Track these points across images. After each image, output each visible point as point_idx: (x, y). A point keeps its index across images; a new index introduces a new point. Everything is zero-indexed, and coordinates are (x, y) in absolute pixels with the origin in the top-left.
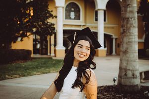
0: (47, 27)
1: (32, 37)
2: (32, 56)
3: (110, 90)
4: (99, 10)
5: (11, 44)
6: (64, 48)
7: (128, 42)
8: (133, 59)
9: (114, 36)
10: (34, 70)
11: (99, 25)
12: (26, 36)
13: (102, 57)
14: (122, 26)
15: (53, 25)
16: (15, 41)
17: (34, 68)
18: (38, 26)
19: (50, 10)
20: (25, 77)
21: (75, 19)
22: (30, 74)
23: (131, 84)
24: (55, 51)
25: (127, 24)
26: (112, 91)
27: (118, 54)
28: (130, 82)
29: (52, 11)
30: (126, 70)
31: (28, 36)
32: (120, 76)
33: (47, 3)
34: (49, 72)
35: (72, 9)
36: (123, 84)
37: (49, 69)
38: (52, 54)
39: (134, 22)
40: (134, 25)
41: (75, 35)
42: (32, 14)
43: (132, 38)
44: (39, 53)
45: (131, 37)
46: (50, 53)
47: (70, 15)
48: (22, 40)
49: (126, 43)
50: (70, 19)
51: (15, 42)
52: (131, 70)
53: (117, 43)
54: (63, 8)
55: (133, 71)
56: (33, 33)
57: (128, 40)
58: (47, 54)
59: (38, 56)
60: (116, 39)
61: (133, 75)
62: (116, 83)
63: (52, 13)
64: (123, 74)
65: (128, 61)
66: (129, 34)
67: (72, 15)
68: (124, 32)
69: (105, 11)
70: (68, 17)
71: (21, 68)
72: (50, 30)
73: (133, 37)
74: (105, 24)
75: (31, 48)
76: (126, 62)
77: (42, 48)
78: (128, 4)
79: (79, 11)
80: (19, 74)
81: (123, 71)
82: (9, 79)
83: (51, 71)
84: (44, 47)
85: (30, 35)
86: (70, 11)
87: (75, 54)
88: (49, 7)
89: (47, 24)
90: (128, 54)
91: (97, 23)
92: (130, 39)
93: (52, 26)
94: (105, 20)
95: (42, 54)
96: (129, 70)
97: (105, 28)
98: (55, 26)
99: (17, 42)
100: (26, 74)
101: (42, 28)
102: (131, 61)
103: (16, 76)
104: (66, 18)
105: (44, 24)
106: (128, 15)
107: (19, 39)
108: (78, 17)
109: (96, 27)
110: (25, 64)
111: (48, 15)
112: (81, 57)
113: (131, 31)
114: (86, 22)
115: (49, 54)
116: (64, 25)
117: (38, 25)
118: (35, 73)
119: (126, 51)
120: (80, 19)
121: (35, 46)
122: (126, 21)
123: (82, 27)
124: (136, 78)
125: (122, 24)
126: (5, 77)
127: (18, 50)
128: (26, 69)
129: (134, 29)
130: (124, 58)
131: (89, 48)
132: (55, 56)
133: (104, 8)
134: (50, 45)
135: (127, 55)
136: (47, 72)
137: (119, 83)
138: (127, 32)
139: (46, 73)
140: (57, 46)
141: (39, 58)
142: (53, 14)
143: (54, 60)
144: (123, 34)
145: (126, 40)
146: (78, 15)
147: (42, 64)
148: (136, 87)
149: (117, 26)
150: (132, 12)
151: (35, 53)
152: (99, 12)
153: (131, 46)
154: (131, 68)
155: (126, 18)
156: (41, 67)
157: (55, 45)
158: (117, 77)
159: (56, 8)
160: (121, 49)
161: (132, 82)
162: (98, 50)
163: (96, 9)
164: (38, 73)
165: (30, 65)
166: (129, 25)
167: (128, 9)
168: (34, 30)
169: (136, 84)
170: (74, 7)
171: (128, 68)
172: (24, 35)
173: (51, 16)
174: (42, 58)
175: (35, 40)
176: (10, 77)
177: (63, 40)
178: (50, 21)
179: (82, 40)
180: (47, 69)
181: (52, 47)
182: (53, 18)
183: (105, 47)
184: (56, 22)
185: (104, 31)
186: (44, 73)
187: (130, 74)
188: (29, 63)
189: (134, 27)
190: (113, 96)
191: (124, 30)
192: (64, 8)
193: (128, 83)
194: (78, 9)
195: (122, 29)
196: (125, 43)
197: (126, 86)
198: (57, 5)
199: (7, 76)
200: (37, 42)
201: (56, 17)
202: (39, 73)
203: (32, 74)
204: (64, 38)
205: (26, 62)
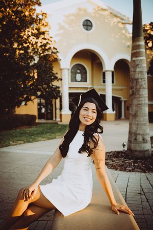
0: (52, 91)
1: (37, 101)
2: (37, 121)
3: (120, 155)
4: (106, 71)
5: (15, 109)
6: (70, 113)
7: (138, 104)
8: (144, 123)
9: (123, 99)
10: (39, 136)
11: (106, 87)
12: (30, 100)
13: (111, 121)
14: (131, 88)
15: (59, 88)
16: (19, 105)
17: (40, 134)
18: (42, 90)
19: (54, 72)
20: (30, 143)
21: (81, 81)
22: (35, 140)
23: (142, 149)
24: (61, 115)
25: (136, 85)
26: (122, 156)
27: (127, 118)
28: (141, 147)
29: (57, 73)
30: (136, 134)
31: (32, 100)
32: (130, 141)
33: (51, 64)
34: (55, 138)
35: (79, 71)
36: (133, 149)
37: (55, 134)
38: (58, 119)
39: (143, 83)
40: (144, 86)
41: (80, 97)
42: (36, 77)
43: (142, 101)
44: (44, 118)
45: (141, 99)
46: (56, 118)
47: (76, 77)
48: (26, 104)
49: (136, 106)
50: (76, 81)
51: (19, 107)
52: (142, 135)
53: (126, 105)
54: (68, 69)
55: (144, 135)
56: (37, 97)
57: (138, 103)
58: (52, 119)
59: (43, 121)
60: (125, 102)
61: (144, 140)
62: (126, 148)
63: (57, 75)
64: (133, 139)
65: (138, 124)
66: (138, 96)
67: (79, 77)
68: (133, 94)
69: (113, 72)
70: (74, 79)
71: (25, 133)
72: (55, 93)
73: (143, 99)
74: (113, 86)
75: (35, 113)
76: (136, 126)
77: (48, 112)
78: (137, 64)
79: (86, 72)
80: (23, 141)
81: (133, 135)
82: (13, 145)
83: (57, 137)
84: (49, 111)
85: (34, 99)
86: (76, 73)
87: (81, 118)
88: (54, 69)
89: (52, 87)
90: (137, 117)
91: (105, 86)
92: (139, 101)
93: (57, 89)
94: (113, 82)
95: (47, 119)
96: (139, 134)
97: (113, 90)
98: (60, 89)
99: (21, 107)
100: (31, 140)
101: (46, 92)
102: (141, 124)
103: (20, 142)
104: (72, 81)
105: (49, 87)
106: (137, 76)
107: (23, 103)
108: (84, 79)
109: (104, 90)
110: (30, 129)
111: (53, 77)
112: (87, 121)
113: (141, 93)
114: (93, 84)
115: (54, 119)
116: (70, 88)
117: (43, 88)
118: (40, 139)
119: (135, 114)
120: (86, 81)
121: (39, 110)
122: (135, 82)
124: (147, 142)
125: (131, 85)
126: (9, 143)
127: (22, 116)
128: (31, 134)
129: (144, 90)
130: (133, 122)
131: (96, 111)
132: (61, 121)
133: (112, 69)
134: (56, 109)
135: (137, 119)
136: (53, 137)
137: (129, 149)
138: (137, 94)
139: (52, 139)
140: (62, 110)
141: (44, 123)
142: (59, 76)
143: (60, 125)
144: (132, 96)
145: (135, 102)
146: (84, 77)
147: (47, 129)
148: (147, 152)
149: (126, 88)
150: (141, 72)
151: (40, 118)
152: (106, 73)
153: (141, 109)
154: (141, 133)
155: (135, 80)
156: (46, 133)
157: (61, 109)
158: (127, 142)
159: (61, 70)
160: (130, 112)
161: (142, 147)
162: (106, 114)
163: (104, 71)
164: (43, 139)
165: (35, 131)
166: (138, 87)
167: (138, 70)
168: (39, 93)
169: (147, 149)
170: (80, 68)
171: (138, 132)
172: (28, 100)
173: (56, 78)
174: (47, 123)
175: (40, 104)
176: (14, 143)
177: (69, 104)
178: (55, 83)
179: (88, 103)
180: (53, 135)
181: (58, 111)
182: (58, 81)
183: (113, 111)
184: (62, 85)
185: (112, 94)
186: (49, 139)
187: (140, 138)
188: (33, 129)
189: (144, 88)
190: (123, 162)
191: (133, 92)
192: (70, 70)
193: (138, 149)
194: (84, 71)
195: (131, 91)
196: (134, 105)
197: (136, 151)
198: (62, 67)
199: (11, 142)
200: (42, 107)
201: (61, 79)
202: (45, 139)
203: (37, 140)
204: (69, 101)
205: (31, 127)
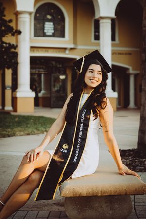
4: (102, 18)
9: (131, 71)
21: (53, 36)
35: (49, 17)
38: (8, 107)
46: (4, 105)
47: (43, 29)
50: (44, 35)
54: (30, 14)
60: (136, 76)
67: (49, 27)
69: (113, 21)
70: (39, 32)
74: (113, 45)
86: (45, 20)
91: (99, 45)
94: (113, 39)
108: (59, 32)
112: (93, 83)
114: (75, 42)
120: (63, 37)
123: (67, 52)
131: (101, 73)
146: (59, 27)
149: (137, 50)
157: (14, 87)
159: (17, 14)
163: (97, 17)
170: (52, 11)
192: (33, 15)
194: (59, 17)
198: (19, 8)
201: (20, 33)
